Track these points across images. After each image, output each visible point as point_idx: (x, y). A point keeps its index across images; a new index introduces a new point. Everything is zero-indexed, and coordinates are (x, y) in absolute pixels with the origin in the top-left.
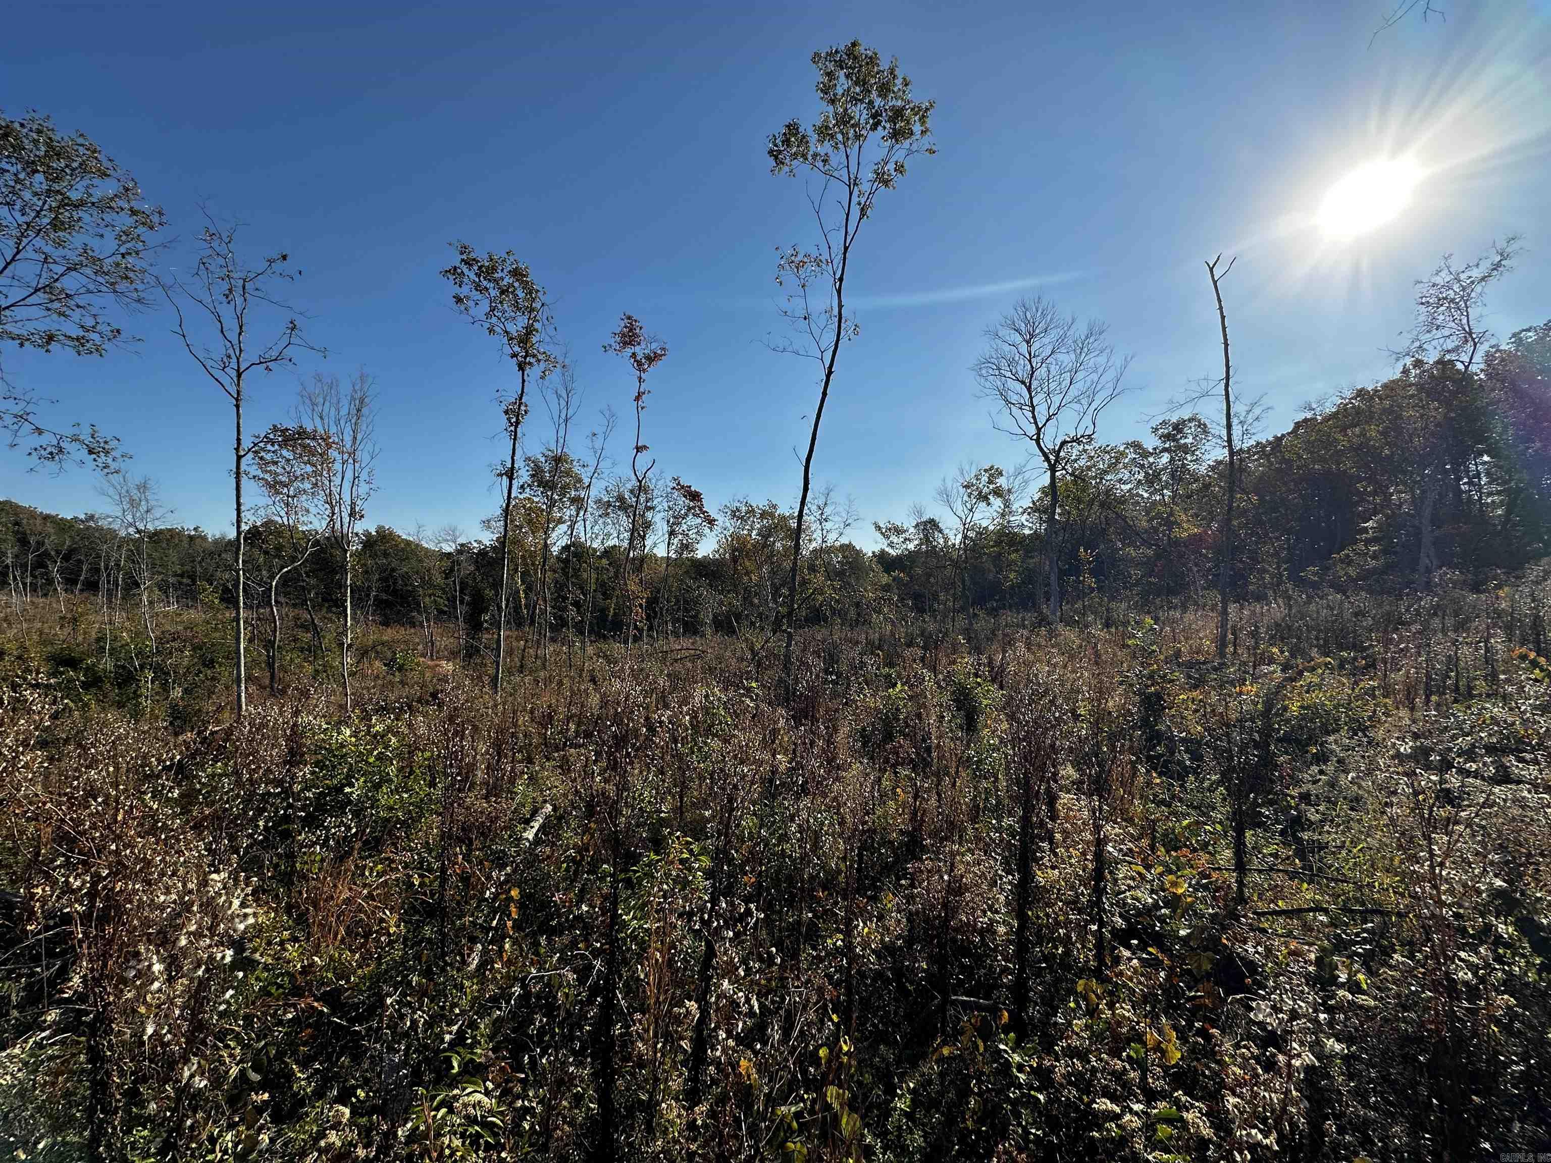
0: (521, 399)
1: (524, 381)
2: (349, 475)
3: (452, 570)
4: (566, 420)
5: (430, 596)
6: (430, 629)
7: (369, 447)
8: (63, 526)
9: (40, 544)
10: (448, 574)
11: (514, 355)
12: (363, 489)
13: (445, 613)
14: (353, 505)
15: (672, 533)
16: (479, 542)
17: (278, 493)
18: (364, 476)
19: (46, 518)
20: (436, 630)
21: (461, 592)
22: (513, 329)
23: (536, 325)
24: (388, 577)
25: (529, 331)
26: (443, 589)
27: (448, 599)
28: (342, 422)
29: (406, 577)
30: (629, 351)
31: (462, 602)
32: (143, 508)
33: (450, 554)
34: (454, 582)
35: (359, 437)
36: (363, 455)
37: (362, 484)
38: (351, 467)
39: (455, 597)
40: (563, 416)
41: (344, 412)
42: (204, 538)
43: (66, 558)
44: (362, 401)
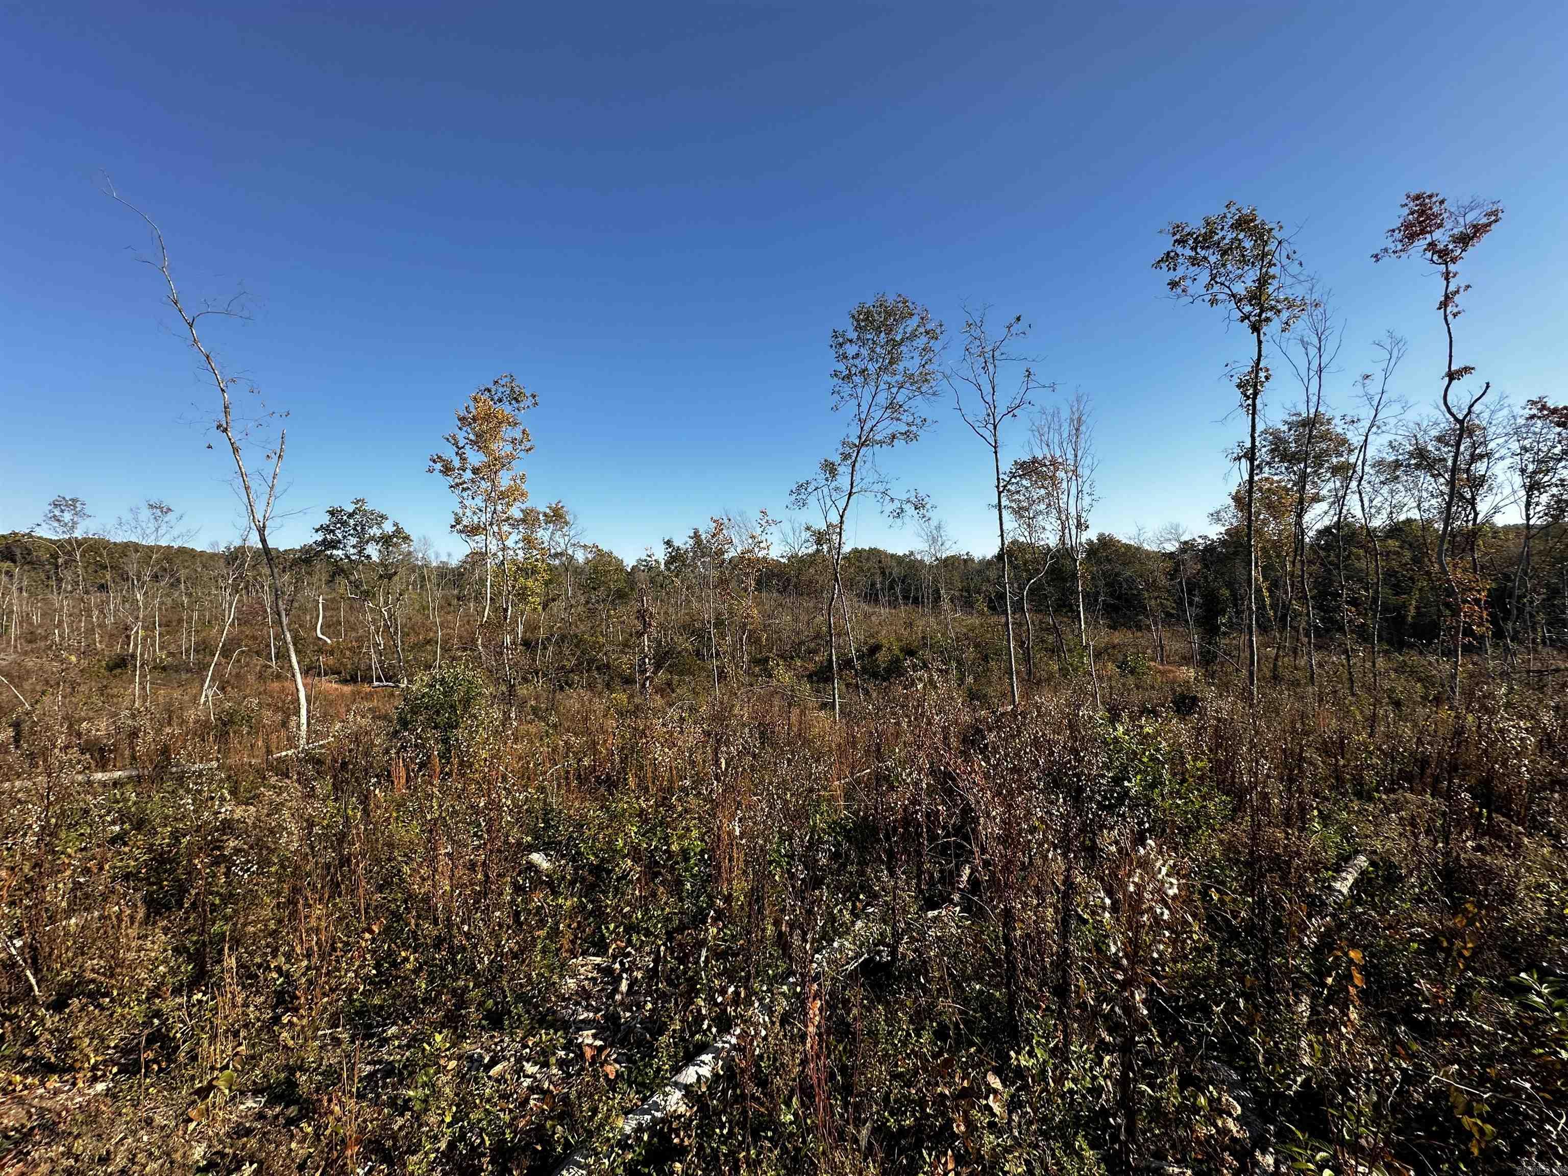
0: (1258, 364)
1: (1260, 342)
2: (1074, 491)
3: (1176, 570)
4: (1320, 370)
5: (1156, 598)
6: (1158, 633)
7: (1088, 461)
8: (899, 560)
9: (891, 574)
10: (1173, 574)
11: (1246, 317)
12: (1087, 499)
13: (1172, 615)
14: (1079, 517)
15: (1533, 488)
16: (1205, 537)
17: (1022, 517)
18: (1086, 489)
19: (892, 556)
20: (1166, 635)
21: (1190, 592)
22: (1239, 288)
23: (1272, 271)
24: (1112, 582)
25: (1263, 282)
26: (1168, 591)
27: (1175, 602)
28: (1065, 445)
29: (1130, 581)
30: (1422, 243)
31: (1191, 604)
32: (939, 543)
33: (1172, 553)
34: (1181, 583)
35: (1079, 455)
36: (1084, 471)
37: (1086, 496)
38: (1074, 483)
39: (1181, 599)
40: (1315, 366)
41: (1065, 435)
42: (973, 560)
43: (903, 582)
44: (1079, 419)
